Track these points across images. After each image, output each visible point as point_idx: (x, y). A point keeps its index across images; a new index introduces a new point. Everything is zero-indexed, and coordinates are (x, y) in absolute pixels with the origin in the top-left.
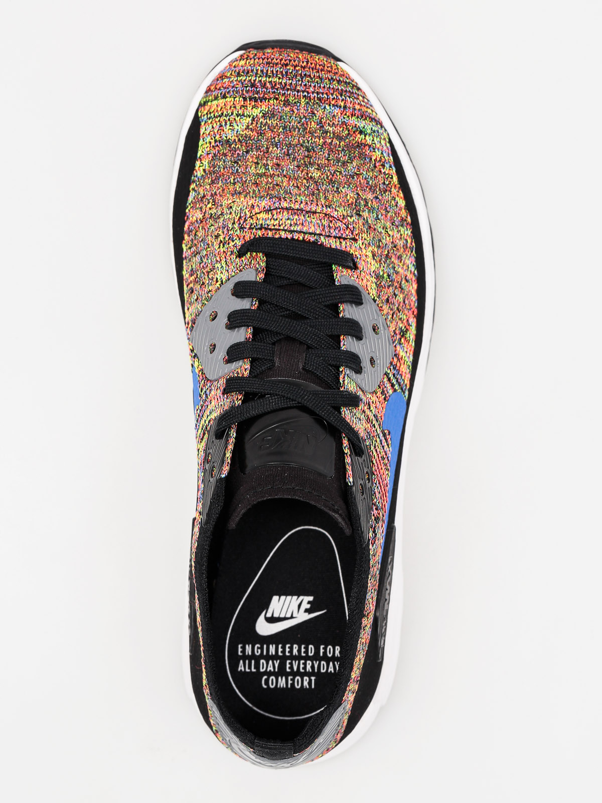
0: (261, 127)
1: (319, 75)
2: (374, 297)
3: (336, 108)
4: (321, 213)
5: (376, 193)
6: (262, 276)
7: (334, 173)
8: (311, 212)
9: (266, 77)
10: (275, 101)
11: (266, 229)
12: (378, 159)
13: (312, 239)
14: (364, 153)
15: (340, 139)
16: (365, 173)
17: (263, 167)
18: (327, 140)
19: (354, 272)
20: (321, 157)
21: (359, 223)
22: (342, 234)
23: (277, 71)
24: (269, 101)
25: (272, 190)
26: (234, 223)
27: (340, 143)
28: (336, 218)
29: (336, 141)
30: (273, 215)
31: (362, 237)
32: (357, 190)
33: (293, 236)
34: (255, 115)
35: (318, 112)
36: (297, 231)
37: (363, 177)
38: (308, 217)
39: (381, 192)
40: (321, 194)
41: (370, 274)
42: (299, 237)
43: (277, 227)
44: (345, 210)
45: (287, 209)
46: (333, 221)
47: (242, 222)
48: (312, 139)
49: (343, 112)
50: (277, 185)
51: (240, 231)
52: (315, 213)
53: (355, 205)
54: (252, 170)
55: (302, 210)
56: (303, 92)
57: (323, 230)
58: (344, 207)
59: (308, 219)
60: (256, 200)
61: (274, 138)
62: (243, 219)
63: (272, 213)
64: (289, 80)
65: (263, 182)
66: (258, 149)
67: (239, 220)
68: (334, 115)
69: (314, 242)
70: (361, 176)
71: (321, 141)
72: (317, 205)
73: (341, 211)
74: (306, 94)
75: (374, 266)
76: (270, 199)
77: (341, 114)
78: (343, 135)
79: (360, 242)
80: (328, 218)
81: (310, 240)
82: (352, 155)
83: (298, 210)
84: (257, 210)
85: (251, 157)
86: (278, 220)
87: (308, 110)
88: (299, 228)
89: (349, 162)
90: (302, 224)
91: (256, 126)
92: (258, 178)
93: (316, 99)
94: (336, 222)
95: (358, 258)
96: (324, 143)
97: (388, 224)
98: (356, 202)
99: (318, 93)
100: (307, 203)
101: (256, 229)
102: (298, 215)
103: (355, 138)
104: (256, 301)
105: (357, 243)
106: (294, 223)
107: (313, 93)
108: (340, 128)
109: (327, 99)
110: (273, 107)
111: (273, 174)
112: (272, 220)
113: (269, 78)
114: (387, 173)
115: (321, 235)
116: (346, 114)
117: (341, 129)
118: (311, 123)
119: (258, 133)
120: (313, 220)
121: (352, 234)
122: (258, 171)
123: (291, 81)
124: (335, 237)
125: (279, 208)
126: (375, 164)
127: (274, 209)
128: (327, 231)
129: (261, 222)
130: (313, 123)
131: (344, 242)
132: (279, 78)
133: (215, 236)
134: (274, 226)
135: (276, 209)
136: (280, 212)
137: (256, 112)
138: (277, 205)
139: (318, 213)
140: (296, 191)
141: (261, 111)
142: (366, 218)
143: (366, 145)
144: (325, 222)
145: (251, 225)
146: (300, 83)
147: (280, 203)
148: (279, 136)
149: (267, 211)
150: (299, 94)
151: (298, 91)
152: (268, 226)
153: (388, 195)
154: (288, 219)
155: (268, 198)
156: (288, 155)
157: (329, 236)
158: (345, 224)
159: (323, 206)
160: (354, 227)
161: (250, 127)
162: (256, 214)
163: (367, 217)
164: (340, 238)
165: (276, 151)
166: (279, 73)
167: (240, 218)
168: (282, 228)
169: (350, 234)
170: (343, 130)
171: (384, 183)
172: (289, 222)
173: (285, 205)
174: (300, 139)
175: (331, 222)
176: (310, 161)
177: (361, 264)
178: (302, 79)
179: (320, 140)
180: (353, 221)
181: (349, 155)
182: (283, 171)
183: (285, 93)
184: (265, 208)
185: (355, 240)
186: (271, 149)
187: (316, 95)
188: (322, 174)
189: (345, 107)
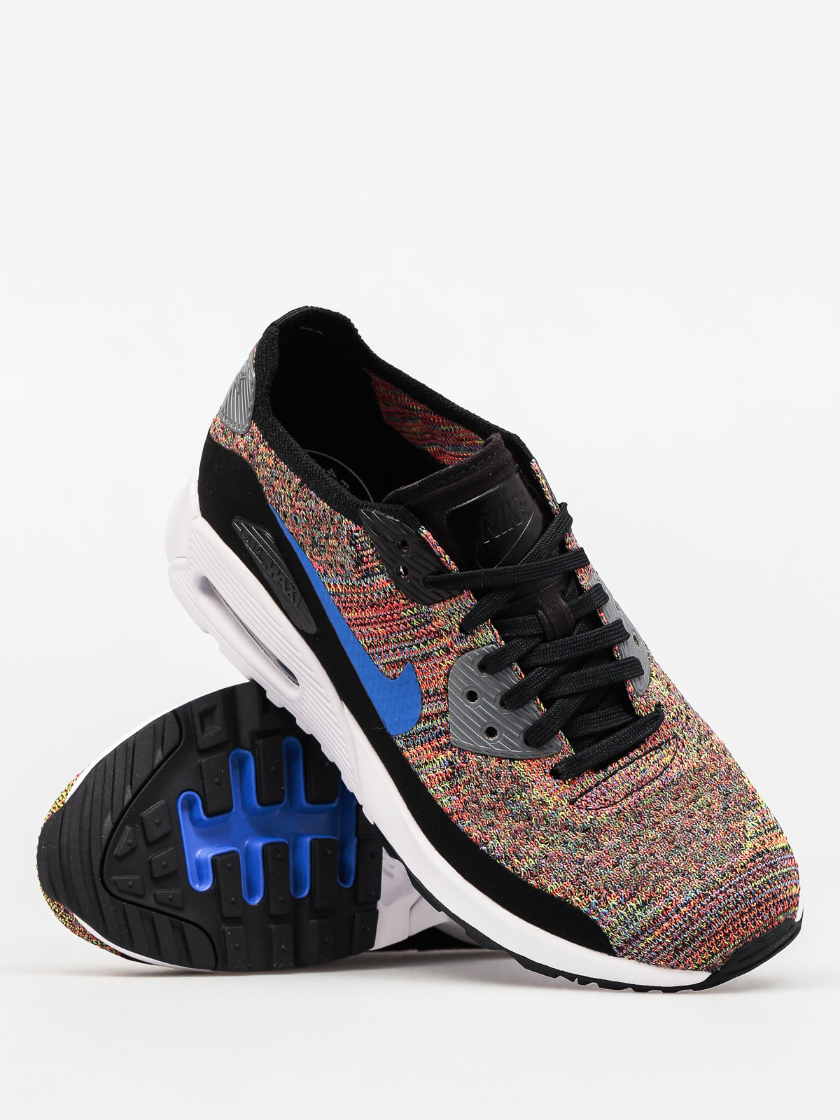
0: (734, 835)
1: (724, 919)
2: (514, 763)
3: (685, 902)
4: (621, 801)
5: (584, 866)
6: (630, 689)
7: (638, 849)
8: (629, 794)
9: (767, 880)
10: (743, 864)
11: (656, 748)
12: (608, 898)
13: (610, 768)
14: (626, 889)
15: (658, 879)
16: (610, 872)
17: (702, 806)
18: (668, 868)
19: (552, 765)
20: (661, 852)
21: (580, 821)
22: (587, 797)
23: (763, 891)
24: (747, 860)
25: (677, 790)
26: (685, 738)
27: (656, 876)
28: (604, 808)
29: (661, 874)
30: (659, 765)
31: (567, 810)
32: (604, 852)
33: (629, 757)
34: (748, 842)
35: (699, 883)
36: (629, 764)
37: (610, 867)
38: (629, 787)
39: (581, 873)
40: (632, 819)
41: (534, 781)
42: (623, 760)
43: (648, 755)
44: (602, 822)
45: (653, 780)
46: (603, 802)
47: (680, 743)
48: (683, 858)
49: (676, 905)
50: (676, 799)
51: (674, 733)
52: (626, 796)
53: (595, 837)
54: (707, 796)
55: (639, 789)
56: (726, 889)
57: (607, 787)
58: (604, 824)
59: (628, 785)
60: (684, 770)
61: (714, 835)
62: (681, 747)
63: (662, 766)
64: (746, 891)
65: (690, 793)
66: (718, 817)
67: (683, 743)
68: (681, 894)
69: (606, 767)
70: (611, 867)
71: (673, 863)
72: (629, 806)
73: (603, 818)
74: (723, 889)
75: (537, 793)
76: (673, 779)
77: (676, 901)
78: (658, 884)
79: (565, 803)
80: (610, 802)
81: (612, 766)
82: (635, 876)
83: (642, 787)
84: (676, 761)
85: (718, 807)
86: (652, 764)
87: (708, 878)
88: (629, 769)
89: (632, 868)
90: (629, 775)
91: (739, 833)
92: (697, 793)
93: (710, 893)
94: (601, 804)
95: (557, 783)
96: (668, 863)
97: (551, 852)
98: (597, 840)
99: (712, 899)
100: (640, 800)
101: (663, 743)
102: (639, 781)
103: (645, 893)
104: (618, 657)
105: (568, 801)
106: (637, 771)
107: (717, 895)
108: (667, 888)
109: (700, 902)
110: (740, 857)
111: (688, 806)
112: (656, 759)
113: (764, 881)
114: (590, 896)
115: (604, 780)
116: (672, 905)
117: (664, 888)
118: (696, 870)
119: (731, 828)
120: (622, 787)
121: (578, 806)
122: (702, 799)
123: (744, 890)
124: (591, 789)
125: (659, 776)
126: (608, 891)
127: (663, 772)
128: (603, 788)
129: (664, 751)
130: (694, 871)
131: (579, 790)
132: (755, 886)
133: (689, 718)
134: (651, 756)
135: (661, 774)
136: (656, 772)
137: (749, 845)
138: (663, 777)
139: (622, 799)
140: (658, 804)
141: (746, 848)
142: (577, 833)
143: (629, 898)
144: (610, 795)
145: (670, 744)
146: (735, 895)
147: (662, 781)
148: (712, 839)
149: (666, 767)
150: (728, 884)
151: (730, 886)
152: (656, 753)
153: (572, 878)
154: (644, 770)
155: (675, 780)
156: (690, 831)
157: (597, 785)
158: (591, 809)
159: (624, 808)
160: (582, 813)
161: (742, 830)
162: (674, 758)
163: (576, 835)
164: (587, 792)
165: (703, 825)
166: (760, 891)
167: (684, 746)
168: (644, 758)
169: (579, 804)
170: (663, 889)
171: (584, 883)
172: (642, 769)
173: (657, 783)
174: (692, 850)
175: (606, 800)
176: (667, 840)
177: (549, 781)
178: (737, 901)
179: (675, 863)
180: (586, 818)
181: (638, 874)
182: (682, 814)
183: (740, 876)
184: (671, 768)
185: (572, 802)
186: (709, 825)
187: (714, 896)
188: (647, 838)
189: (678, 911)
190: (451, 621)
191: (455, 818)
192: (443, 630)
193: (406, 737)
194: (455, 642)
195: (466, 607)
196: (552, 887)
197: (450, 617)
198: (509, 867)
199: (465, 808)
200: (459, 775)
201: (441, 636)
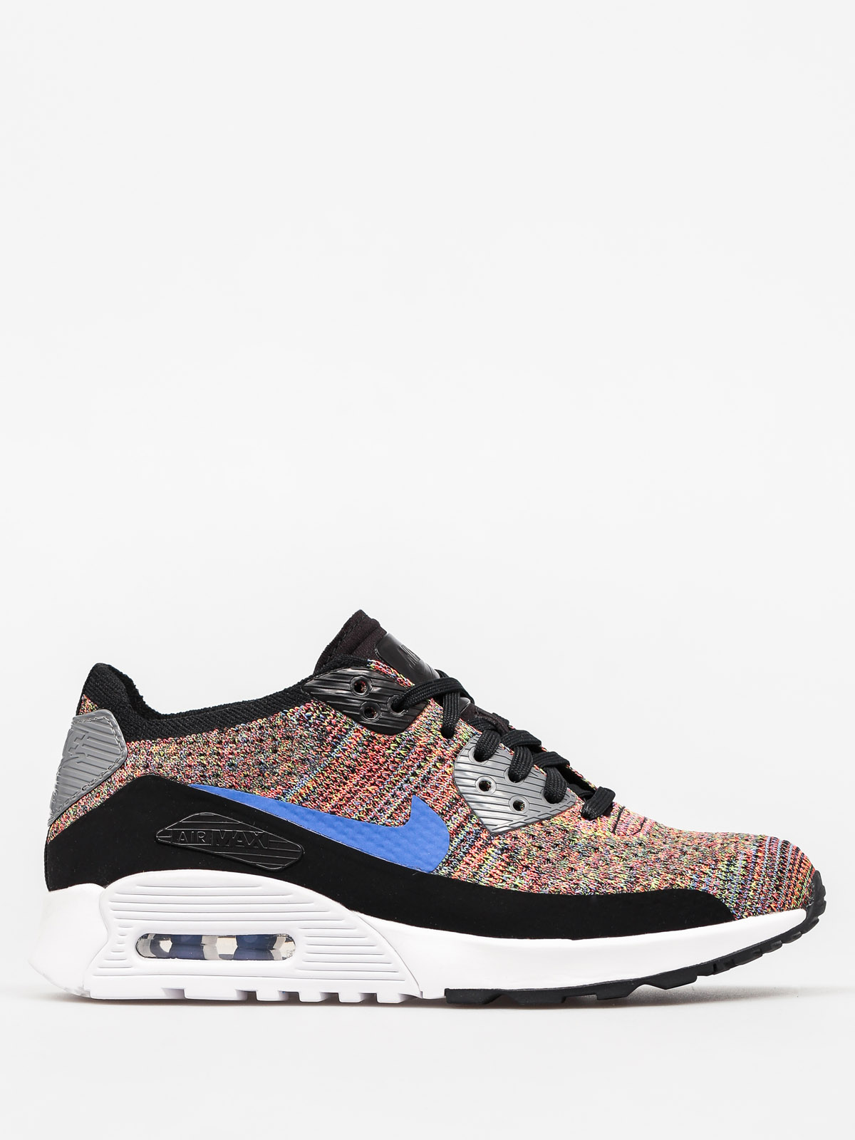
19: (579, 810)
41: (576, 826)
95: (594, 821)
177: (587, 823)
190: (431, 732)
191: (535, 889)
192: (429, 744)
193: (447, 860)
194: (445, 748)
195: (438, 714)
196: (654, 884)
197: (429, 730)
198: (611, 890)
199: (540, 873)
200: (516, 853)
201: (430, 751)
